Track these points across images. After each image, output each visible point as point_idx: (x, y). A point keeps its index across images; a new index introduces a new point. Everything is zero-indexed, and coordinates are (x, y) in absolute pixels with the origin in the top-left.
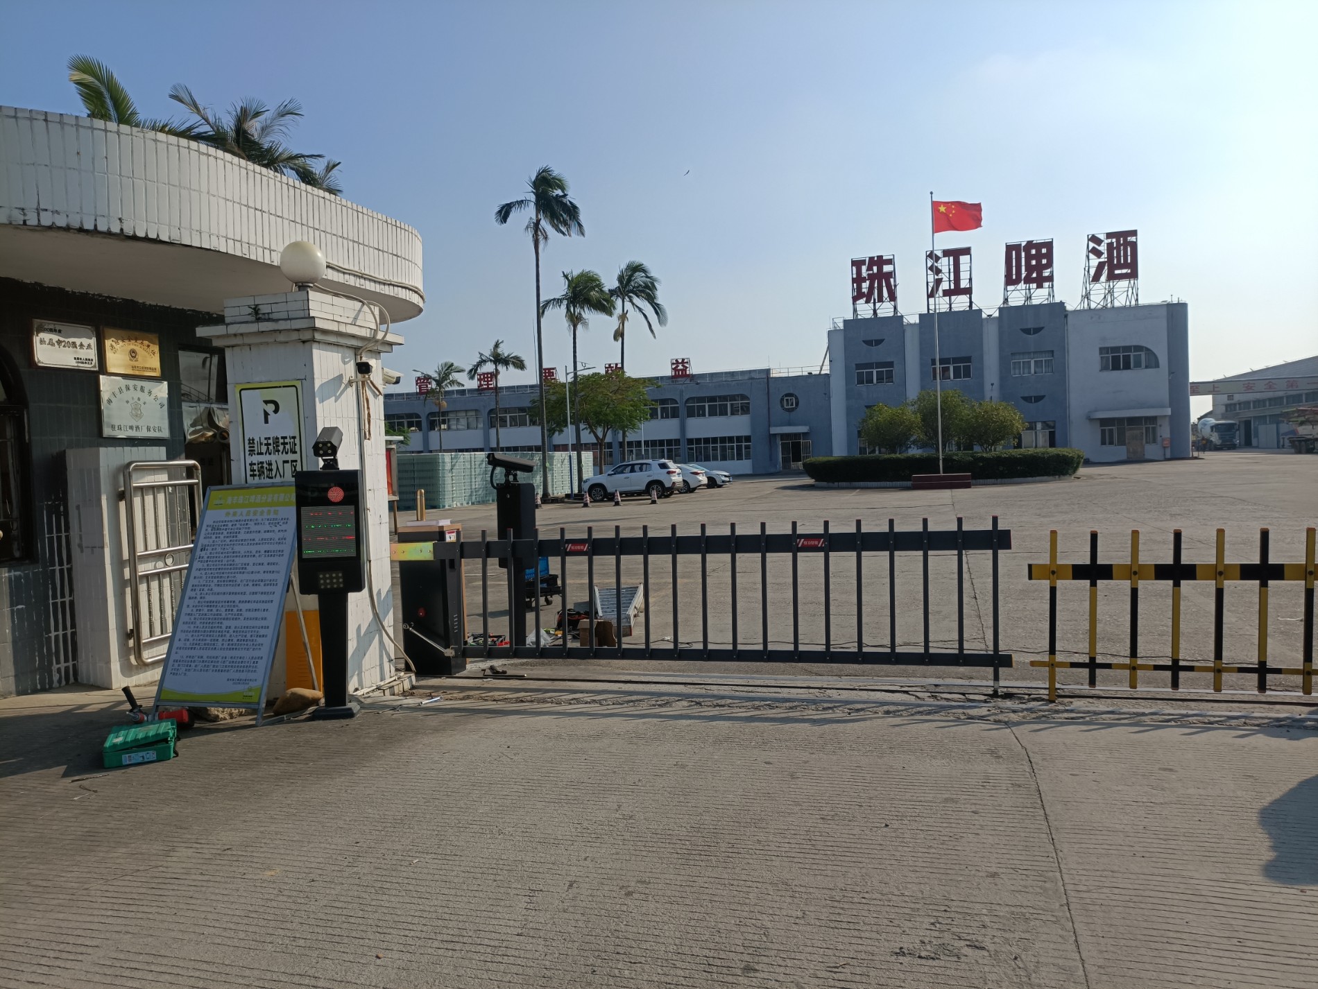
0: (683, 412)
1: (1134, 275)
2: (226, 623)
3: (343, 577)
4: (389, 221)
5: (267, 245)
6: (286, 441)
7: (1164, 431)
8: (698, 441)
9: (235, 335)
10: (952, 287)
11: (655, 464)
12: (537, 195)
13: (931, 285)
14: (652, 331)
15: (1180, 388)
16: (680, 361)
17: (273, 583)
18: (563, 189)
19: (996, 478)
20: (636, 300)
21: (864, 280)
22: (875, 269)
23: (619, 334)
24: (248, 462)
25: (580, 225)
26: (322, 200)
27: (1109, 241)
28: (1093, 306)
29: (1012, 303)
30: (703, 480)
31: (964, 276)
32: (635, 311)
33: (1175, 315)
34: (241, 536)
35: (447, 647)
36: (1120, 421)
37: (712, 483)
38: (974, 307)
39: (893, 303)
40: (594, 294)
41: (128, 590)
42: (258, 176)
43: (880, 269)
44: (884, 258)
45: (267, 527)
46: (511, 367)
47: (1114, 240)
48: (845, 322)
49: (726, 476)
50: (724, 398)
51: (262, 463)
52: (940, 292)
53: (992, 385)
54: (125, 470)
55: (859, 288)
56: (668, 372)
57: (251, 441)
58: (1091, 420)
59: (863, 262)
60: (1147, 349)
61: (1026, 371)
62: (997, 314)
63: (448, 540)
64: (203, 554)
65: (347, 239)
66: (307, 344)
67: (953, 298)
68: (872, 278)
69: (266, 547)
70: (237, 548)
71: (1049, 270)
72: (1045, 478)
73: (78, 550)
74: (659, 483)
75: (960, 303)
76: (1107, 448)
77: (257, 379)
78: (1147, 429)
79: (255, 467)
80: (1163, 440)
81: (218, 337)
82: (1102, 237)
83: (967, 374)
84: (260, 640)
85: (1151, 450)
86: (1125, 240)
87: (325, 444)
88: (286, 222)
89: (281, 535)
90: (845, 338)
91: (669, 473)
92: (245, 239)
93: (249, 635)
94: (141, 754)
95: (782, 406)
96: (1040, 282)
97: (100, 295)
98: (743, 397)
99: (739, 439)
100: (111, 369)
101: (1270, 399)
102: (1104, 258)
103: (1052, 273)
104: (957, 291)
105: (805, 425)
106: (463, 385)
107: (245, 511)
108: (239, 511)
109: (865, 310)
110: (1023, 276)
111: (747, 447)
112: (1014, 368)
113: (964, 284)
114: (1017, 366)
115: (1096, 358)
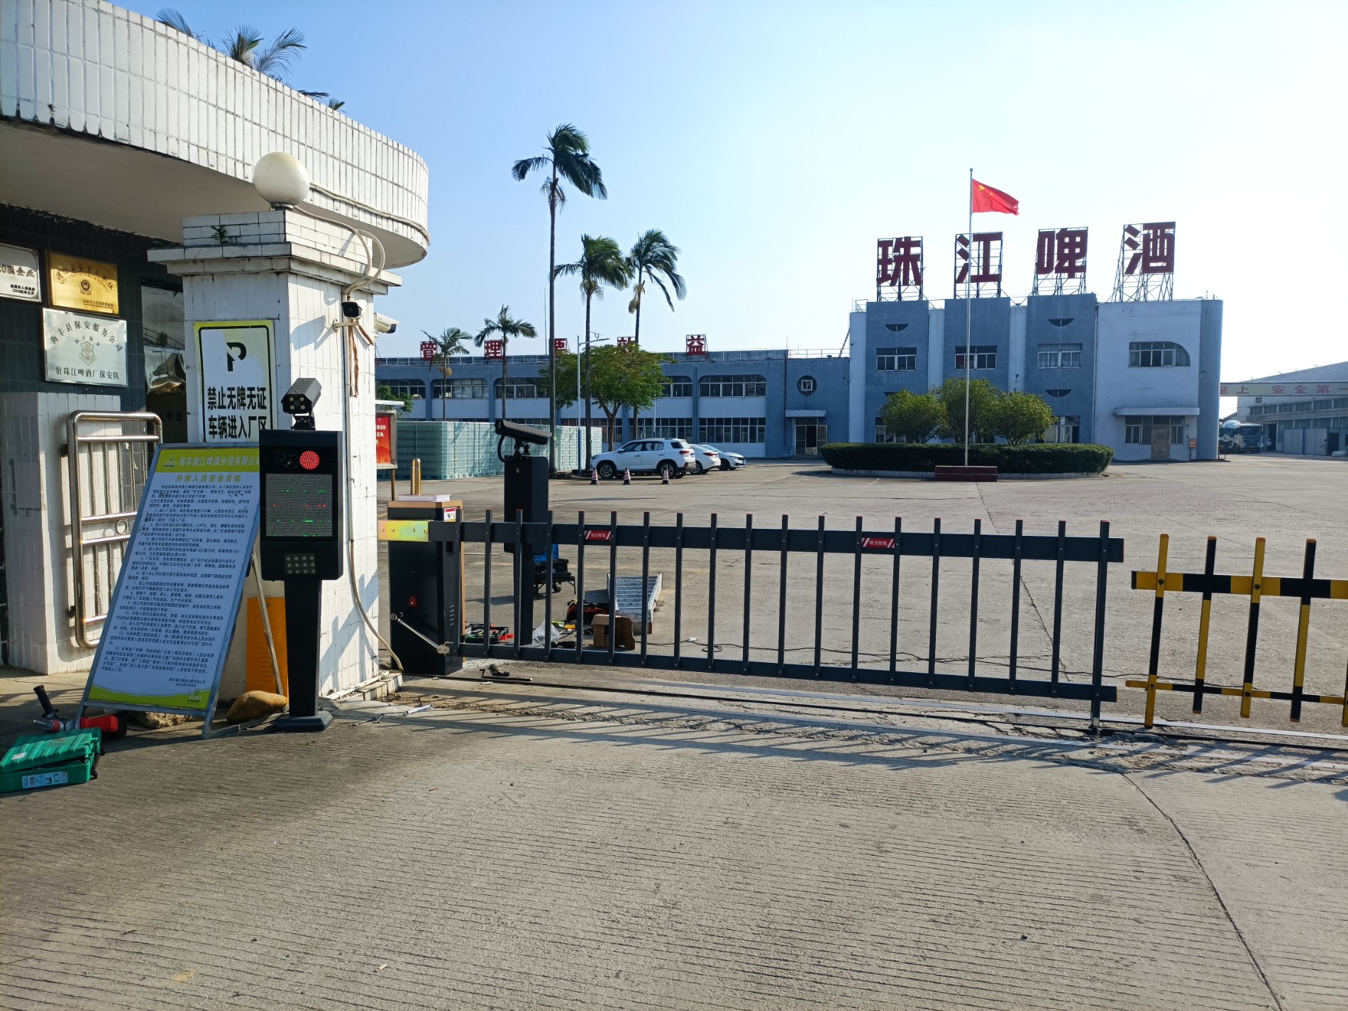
0: (696, 390)
1: (1169, 268)
2: (171, 610)
3: (316, 561)
4: (390, 143)
5: (239, 157)
6: (253, 393)
7: (1191, 432)
8: (711, 421)
9: (195, 261)
10: (981, 273)
11: (667, 442)
12: (555, 152)
13: (959, 270)
14: (670, 303)
15: (1210, 387)
16: (696, 337)
17: (229, 564)
18: (583, 149)
19: (1022, 472)
20: (654, 271)
21: (890, 262)
22: (902, 251)
23: (635, 306)
24: (207, 416)
26: (310, 110)
27: (1146, 232)
28: (1125, 299)
29: (1041, 293)
30: (717, 461)
31: (994, 262)
32: (652, 284)
33: (1209, 312)
34: (193, 506)
35: (440, 642)
36: (1147, 419)
37: (726, 465)
38: (1003, 295)
39: (918, 287)
40: (610, 262)
41: (70, 561)
42: (231, 72)
43: (907, 251)
44: (912, 239)
45: (227, 497)
46: (521, 335)
47: (1151, 232)
48: (869, 304)
49: (739, 459)
50: (739, 378)
51: (224, 418)
52: (968, 278)
53: (1017, 376)
54: (69, 421)
55: (885, 270)
56: (683, 349)
57: (212, 391)
58: (1116, 416)
59: (889, 243)
60: (1179, 347)
61: (1053, 363)
62: (1025, 303)
63: (446, 519)
64: (148, 524)
65: (339, 159)
66: (281, 276)
67: (981, 284)
68: (898, 260)
69: (224, 521)
70: (189, 520)
71: (1082, 260)
72: (1073, 474)
73: (11, 511)
74: (671, 463)
75: (988, 290)
76: (1133, 446)
77: (221, 316)
78: (1174, 428)
79: (216, 423)
80: (1190, 440)
81: (175, 263)
82: (1139, 228)
83: (992, 365)
84: (211, 634)
85: (1176, 450)
86: (1163, 232)
87: (297, 397)
88: (264, 132)
89: (242, 506)
90: (868, 321)
91: (682, 453)
92: (212, 147)
93: (198, 626)
94: (47, 775)
95: (799, 389)
96: (1073, 271)
97: (45, 213)
98: (760, 378)
99: (753, 421)
100: (57, 302)
101: (1297, 404)
102: (1139, 250)
103: (1085, 262)
104: (986, 277)
105: (822, 409)
106: (468, 353)
107: (200, 475)
108: (193, 475)
109: (889, 293)
110: (1055, 264)
111: (761, 430)
112: (1041, 360)
113: (993, 270)
114: (1044, 358)
115: (1125, 353)
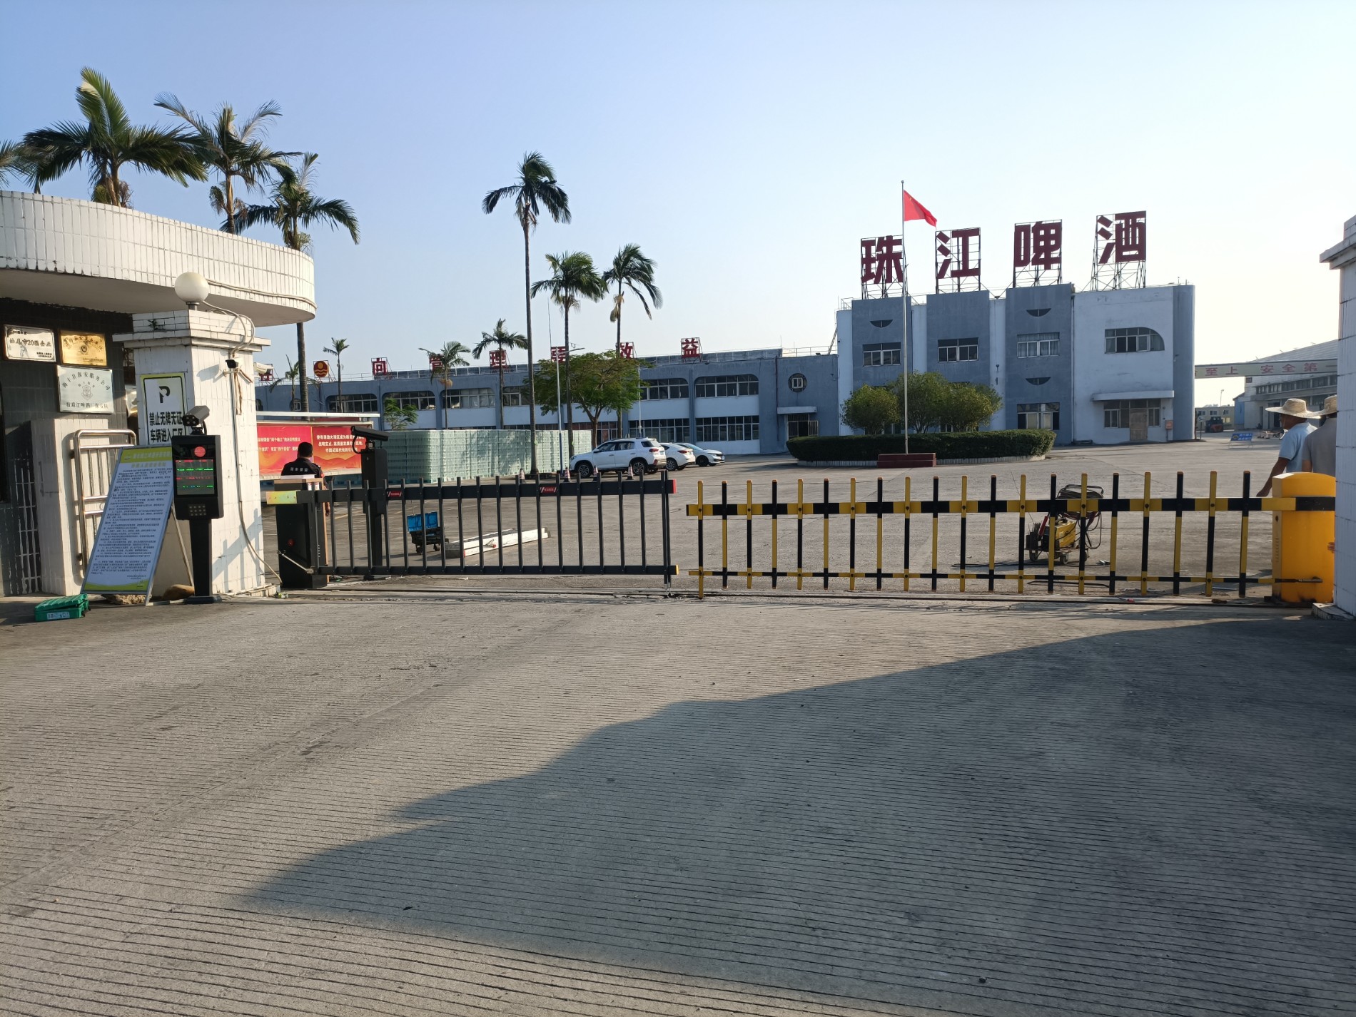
0: (692, 391)
1: (1141, 257)
2: (129, 539)
3: (206, 508)
5: (168, 274)
6: (175, 415)
7: (1168, 414)
8: (707, 420)
9: (139, 341)
10: (961, 268)
11: (638, 442)
12: (525, 180)
13: (940, 265)
14: (648, 312)
15: (1184, 371)
16: (690, 340)
17: (159, 512)
18: (550, 175)
19: (963, 457)
20: (634, 282)
21: (873, 260)
22: (885, 249)
23: (616, 316)
24: (150, 430)
25: (567, 211)
26: (215, 238)
27: (1118, 222)
28: (1101, 287)
29: (1020, 284)
30: (691, 458)
31: (973, 257)
32: (630, 293)
33: (1181, 297)
34: (141, 481)
35: (308, 567)
36: (1125, 403)
37: (702, 461)
38: (983, 289)
39: (901, 284)
40: (585, 278)
41: (78, 522)
42: (161, 225)
43: (889, 249)
44: (894, 238)
45: (158, 475)
46: (515, 346)
47: (1123, 221)
48: (854, 302)
49: (718, 455)
50: (732, 378)
51: (159, 430)
52: (948, 273)
53: (998, 366)
54: (74, 436)
55: (868, 269)
56: (678, 351)
57: (152, 415)
58: (1096, 402)
59: (872, 242)
60: (1153, 332)
61: (1032, 352)
62: (1004, 296)
63: (310, 490)
64: (116, 493)
66: (187, 347)
67: (962, 279)
68: (881, 258)
69: (157, 488)
70: (138, 489)
71: (1058, 251)
72: (1012, 458)
73: (40, 494)
74: (642, 460)
75: (969, 284)
76: (1112, 430)
77: (155, 371)
78: (1151, 411)
79: (155, 433)
80: (1166, 422)
81: (128, 341)
82: (1111, 218)
83: (973, 356)
84: (149, 550)
85: (1154, 432)
86: (1134, 221)
87: (191, 417)
88: (185, 256)
89: (165, 480)
90: (853, 318)
91: (651, 451)
92: (150, 271)
93: (142, 547)
94: (59, 613)
95: (790, 386)
96: (1048, 263)
97: (57, 305)
98: (753, 377)
99: (748, 419)
100: (66, 361)
101: (1298, 382)
102: (1112, 240)
103: (1060, 253)
104: (965, 271)
105: (813, 405)
106: (468, 364)
107: (144, 463)
108: (141, 463)
109: (875, 291)
110: (1032, 257)
111: (756, 428)
112: (1020, 350)
113: (972, 265)
114: (1023, 348)
115: (1101, 340)
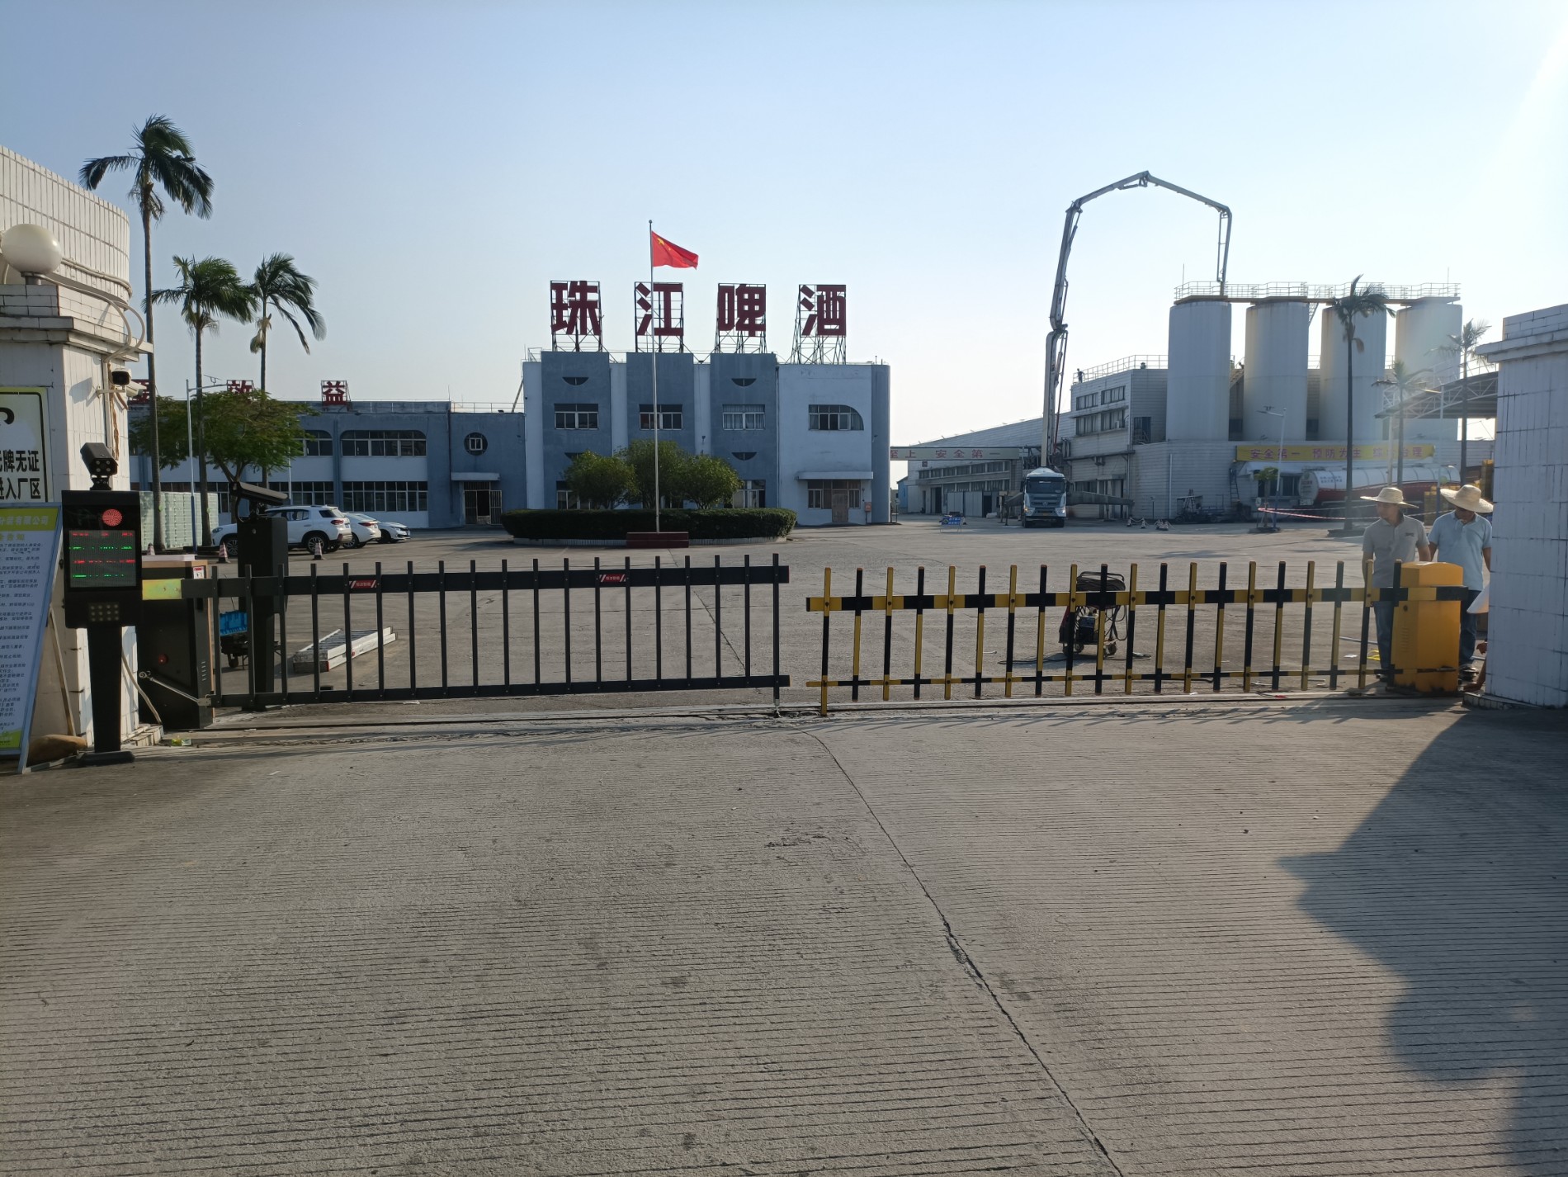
0: (337, 447)
1: (841, 332)
3: (119, 609)
7: (867, 496)
8: (358, 485)
10: (663, 326)
11: (314, 510)
12: (145, 150)
13: (640, 321)
14: (304, 343)
15: (881, 452)
16: (334, 384)
18: (185, 150)
20: (283, 303)
21: (565, 307)
22: (578, 296)
23: (258, 344)
28: (803, 360)
29: (725, 350)
30: (376, 532)
31: (675, 314)
32: (280, 316)
33: (878, 376)
36: (827, 483)
37: (386, 537)
38: (686, 351)
39: (597, 337)
40: (226, 289)
43: (584, 296)
44: (589, 284)
47: (824, 293)
48: (544, 354)
49: (402, 529)
50: (390, 434)
52: (649, 330)
53: (704, 437)
55: (560, 316)
56: (318, 396)
58: (800, 481)
59: (564, 286)
60: (853, 410)
61: (738, 425)
62: (708, 361)
63: (195, 577)
66: (54, 347)
67: (663, 338)
68: (574, 305)
69: (12, 577)
71: (761, 318)
72: (760, 539)
74: (321, 535)
75: (670, 344)
76: (815, 511)
78: (851, 492)
80: (866, 504)
82: (813, 288)
83: (678, 425)
85: (854, 514)
87: (103, 461)
89: (31, 563)
90: (543, 372)
91: (334, 522)
95: (467, 448)
96: (753, 329)
98: (419, 434)
99: (412, 485)
101: (958, 467)
102: (814, 311)
103: (764, 320)
104: (667, 330)
105: (495, 472)
109: (566, 342)
110: (736, 321)
111: (423, 496)
112: (726, 421)
113: (675, 324)
114: (728, 419)
115: (804, 416)
